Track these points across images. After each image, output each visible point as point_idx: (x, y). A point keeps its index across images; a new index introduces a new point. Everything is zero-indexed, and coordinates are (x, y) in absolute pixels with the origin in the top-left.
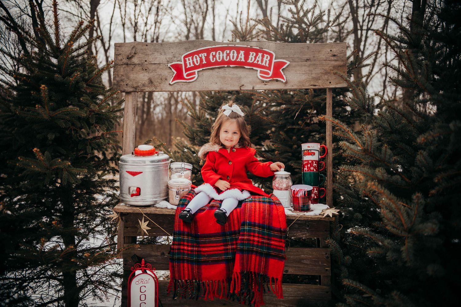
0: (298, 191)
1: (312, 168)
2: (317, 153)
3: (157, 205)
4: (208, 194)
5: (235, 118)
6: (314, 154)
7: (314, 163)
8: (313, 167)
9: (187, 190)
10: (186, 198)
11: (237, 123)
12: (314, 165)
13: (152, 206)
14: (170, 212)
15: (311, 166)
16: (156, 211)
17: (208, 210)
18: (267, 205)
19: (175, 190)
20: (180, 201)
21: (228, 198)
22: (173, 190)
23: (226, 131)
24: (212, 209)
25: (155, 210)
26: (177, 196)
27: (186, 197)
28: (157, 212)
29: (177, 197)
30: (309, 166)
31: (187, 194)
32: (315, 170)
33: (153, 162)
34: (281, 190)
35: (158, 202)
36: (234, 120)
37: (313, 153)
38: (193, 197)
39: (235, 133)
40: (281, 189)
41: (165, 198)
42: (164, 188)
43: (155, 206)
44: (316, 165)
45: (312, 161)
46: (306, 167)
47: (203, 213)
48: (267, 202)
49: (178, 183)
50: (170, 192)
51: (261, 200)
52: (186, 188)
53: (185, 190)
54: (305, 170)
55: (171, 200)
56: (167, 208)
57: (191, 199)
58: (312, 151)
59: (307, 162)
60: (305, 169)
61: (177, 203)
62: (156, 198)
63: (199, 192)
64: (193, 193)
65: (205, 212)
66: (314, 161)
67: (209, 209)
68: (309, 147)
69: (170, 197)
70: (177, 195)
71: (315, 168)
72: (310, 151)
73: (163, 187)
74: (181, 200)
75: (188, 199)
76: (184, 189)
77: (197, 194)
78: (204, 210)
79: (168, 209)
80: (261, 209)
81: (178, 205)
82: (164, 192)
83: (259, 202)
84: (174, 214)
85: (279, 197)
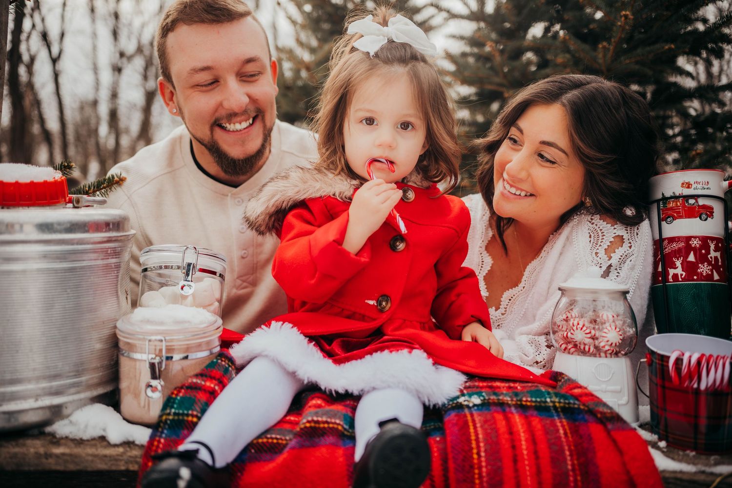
0: (699, 361)
1: (704, 269)
2: (718, 209)
3: (61, 428)
4: (291, 368)
5: (403, 61)
6: (708, 212)
7: (712, 247)
8: (710, 263)
9: (205, 354)
10: (191, 394)
11: (412, 81)
12: (713, 254)
13: (36, 432)
14: (115, 459)
15: (702, 258)
16: (48, 456)
17: (293, 448)
18: (561, 425)
19: (144, 357)
20: (165, 406)
21: (384, 388)
22: (137, 356)
23: (370, 121)
24: (315, 446)
25: (42, 450)
26: (155, 383)
27: (193, 387)
28: (52, 464)
29: (154, 389)
30: (691, 258)
31: (200, 375)
32: (716, 277)
33: (45, 227)
34: (595, 355)
35: (66, 412)
36: (400, 70)
37: (704, 207)
38: (223, 386)
39: (405, 126)
40: (598, 352)
41: (100, 391)
42: (98, 346)
43: (48, 429)
44: (718, 254)
45: (705, 240)
46: (678, 263)
47: (271, 466)
48: (555, 408)
49: (162, 323)
50: (125, 366)
51: (527, 399)
52: (199, 347)
53: (192, 356)
54: (675, 276)
55: (128, 402)
56: (103, 438)
57: (212, 395)
58: (701, 202)
59: (682, 245)
60: (672, 272)
61: (154, 412)
62: (57, 393)
63: (247, 358)
64: (227, 370)
65: (280, 459)
66: (712, 239)
67: (302, 447)
68: (689, 185)
69: (124, 385)
70: (154, 377)
71: (715, 266)
72: (692, 201)
73: (96, 344)
74: (168, 403)
75: (202, 398)
76: (188, 349)
77: (239, 369)
78: (275, 448)
79: (110, 445)
80: (542, 447)
81: (155, 427)
82: (96, 364)
83: (522, 407)
84: (134, 467)
85: (593, 388)
